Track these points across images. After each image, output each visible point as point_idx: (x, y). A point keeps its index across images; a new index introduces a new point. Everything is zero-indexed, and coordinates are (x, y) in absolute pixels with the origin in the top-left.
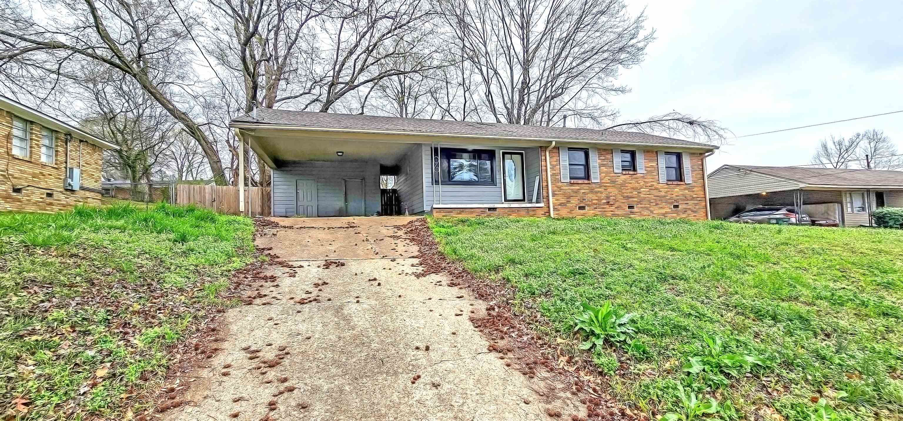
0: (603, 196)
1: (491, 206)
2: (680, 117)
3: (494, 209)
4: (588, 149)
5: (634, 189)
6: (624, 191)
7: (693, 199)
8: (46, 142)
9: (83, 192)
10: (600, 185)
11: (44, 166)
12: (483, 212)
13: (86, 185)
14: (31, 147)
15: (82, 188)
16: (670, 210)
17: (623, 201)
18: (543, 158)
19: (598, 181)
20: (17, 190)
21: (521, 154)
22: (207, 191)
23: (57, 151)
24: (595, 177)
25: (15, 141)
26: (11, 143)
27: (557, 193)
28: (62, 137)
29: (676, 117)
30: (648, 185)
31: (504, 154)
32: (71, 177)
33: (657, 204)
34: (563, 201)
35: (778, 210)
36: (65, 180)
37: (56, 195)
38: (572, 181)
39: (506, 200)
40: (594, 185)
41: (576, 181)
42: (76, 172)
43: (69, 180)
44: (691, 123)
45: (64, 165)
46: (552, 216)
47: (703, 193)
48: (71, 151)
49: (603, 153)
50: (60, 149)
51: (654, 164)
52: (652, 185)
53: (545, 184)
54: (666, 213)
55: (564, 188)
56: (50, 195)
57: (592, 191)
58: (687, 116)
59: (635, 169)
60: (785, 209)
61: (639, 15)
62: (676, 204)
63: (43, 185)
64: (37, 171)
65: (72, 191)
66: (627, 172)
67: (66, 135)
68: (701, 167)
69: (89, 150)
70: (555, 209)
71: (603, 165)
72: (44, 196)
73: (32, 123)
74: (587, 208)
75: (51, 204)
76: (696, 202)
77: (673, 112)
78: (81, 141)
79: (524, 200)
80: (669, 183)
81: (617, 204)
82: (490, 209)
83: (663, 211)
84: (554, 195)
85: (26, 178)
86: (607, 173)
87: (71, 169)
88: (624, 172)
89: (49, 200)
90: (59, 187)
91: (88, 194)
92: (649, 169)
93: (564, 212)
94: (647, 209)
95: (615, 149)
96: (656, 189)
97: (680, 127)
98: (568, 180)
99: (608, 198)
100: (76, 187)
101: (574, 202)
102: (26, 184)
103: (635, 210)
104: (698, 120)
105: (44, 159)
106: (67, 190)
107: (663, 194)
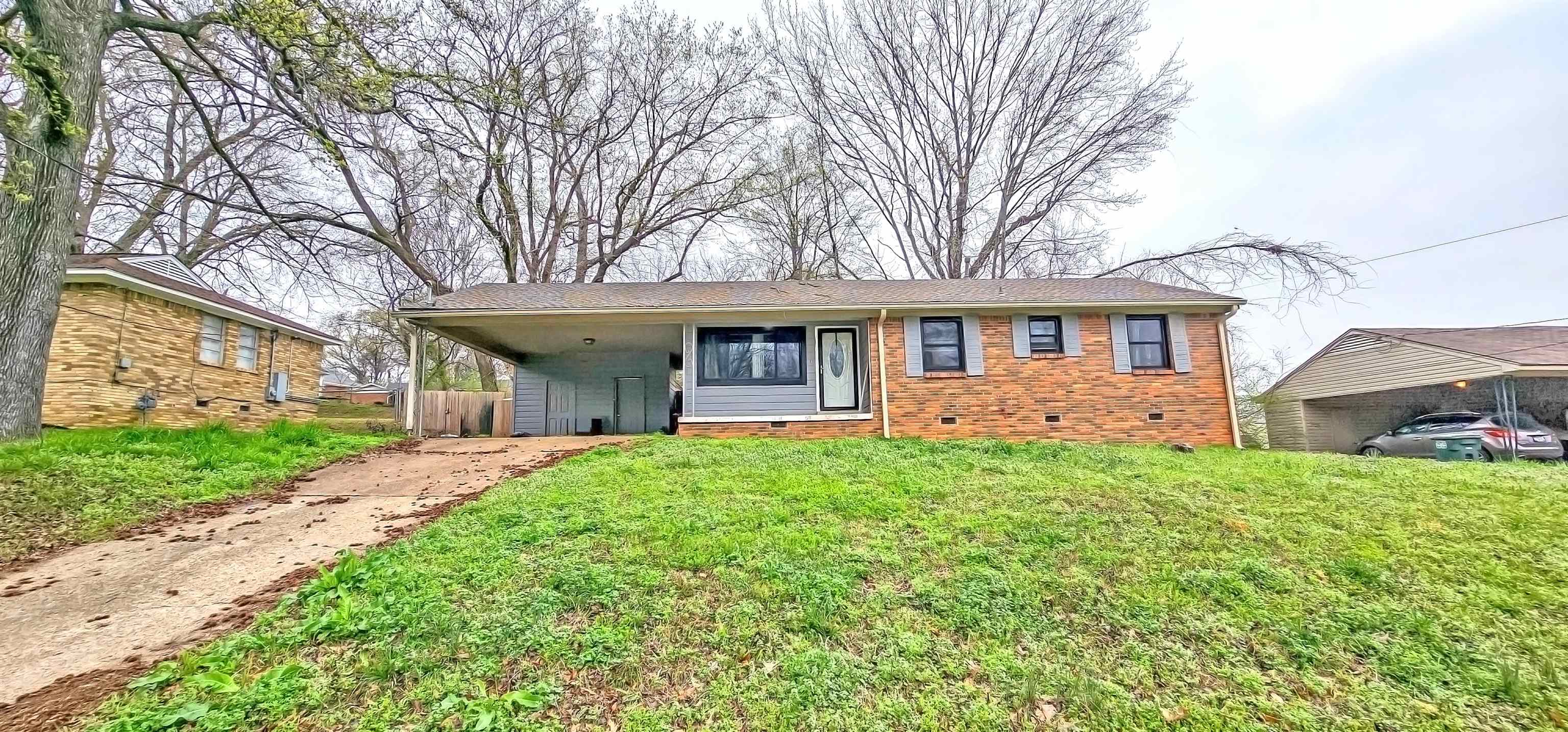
0: (992, 399)
1: (777, 419)
2: (1248, 240)
3: (782, 424)
4: (960, 318)
5: (1061, 385)
6: (1034, 390)
7: (1196, 401)
8: (248, 342)
9: (291, 403)
10: (985, 378)
11: (240, 372)
12: (762, 429)
13: (297, 394)
14: (225, 350)
15: (290, 399)
16: (1141, 424)
17: (1035, 408)
18: (873, 336)
19: (981, 372)
20: (201, 404)
21: (853, 331)
22: (440, 398)
23: (259, 353)
24: (974, 367)
25: (205, 344)
26: (199, 347)
27: (897, 395)
28: (267, 334)
29: (1240, 241)
30: (1090, 377)
31: (821, 332)
32: (275, 385)
33: (1110, 412)
34: (912, 409)
35: (1472, 420)
36: (267, 389)
37: (253, 407)
38: (928, 375)
39: (823, 408)
40: (972, 380)
41: (934, 374)
42: (283, 379)
43: (272, 389)
44: (1277, 250)
45: (267, 370)
46: (887, 435)
47: (1221, 389)
48: (277, 352)
49: (991, 323)
50: (263, 350)
51: (1103, 339)
52: (1098, 378)
53: (875, 381)
54: (1133, 428)
55: (913, 386)
56: (245, 408)
57: (968, 391)
58: (1265, 239)
59: (1061, 350)
60: (1489, 418)
61: (1167, 59)
62: (1155, 411)
63: (237, 395)
64: (230, 379)
65: (276, 402)
66: (1042, 355)
67: (272, 332)
68: (1214, 340)
69: (304, 349)
70: (893, 422)
71: (993, 345)
72: (238, 410)
73: (228, 320)
74: (958, 420)
75: (245, 420)
76: (1204, 407)
77: (1233, 231)
78: (293, 338)
79: (856, 407)
80: (1137, 372)
81: (1020, 414)
82: (774, 424)
83: (1126, 425)
84: (891, 399)
85: (216, 388)
86: (998, 357)
87: (276, 375)
88: (1036, 356)
89: (244, 414)
90: (258, 398)
91: (299, 406)
92: (1088, 348)
93: (913, 429)
94: (1088, 421)
95: (1016, 315)
96: (1108, 384)
97: (1255, 260)
98: (921, 372)
99: (1002, 401)
100: (281, 397)
101: (934, 409)
102: (215, 395)
103: (1062, 423)
104: (1288, 244)
105: (241, 364)
106: (269, 401)
107: (1124, 392)
